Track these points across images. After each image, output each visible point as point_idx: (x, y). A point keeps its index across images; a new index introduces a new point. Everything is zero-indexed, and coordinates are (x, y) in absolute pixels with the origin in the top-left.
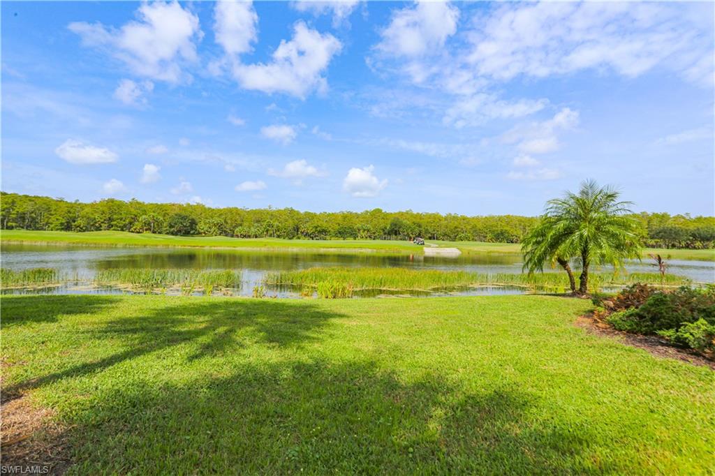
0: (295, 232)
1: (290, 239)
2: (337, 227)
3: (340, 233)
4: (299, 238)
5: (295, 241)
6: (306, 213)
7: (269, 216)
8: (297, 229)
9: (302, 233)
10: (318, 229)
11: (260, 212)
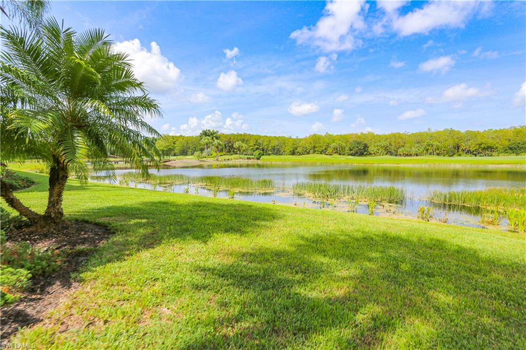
0: (456, 150)
1: (450, 156)
2: (507, 143)
3: (511, 149)
4: (460, 155)
5: (456, 158)
6: (467, 132)
7: (428, 138)
8: (457, 147)
9: (463, 150)
10: (483, 146)
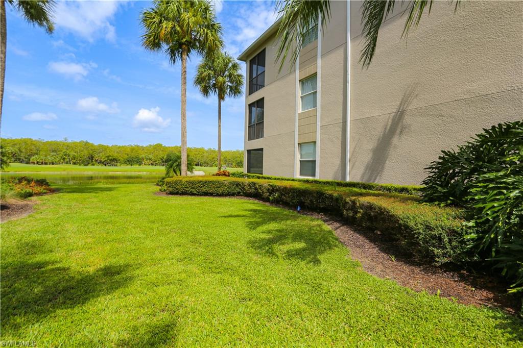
0: (90, 160)
1: (85, 165)
2: (126, 157)
3: (128, 161)
4: (93, 165)
5: (90, 167)
6: (100, 146)
8: (91, 158)
9: (96, 161)
10: (110, 158)
11: (56, 143)
